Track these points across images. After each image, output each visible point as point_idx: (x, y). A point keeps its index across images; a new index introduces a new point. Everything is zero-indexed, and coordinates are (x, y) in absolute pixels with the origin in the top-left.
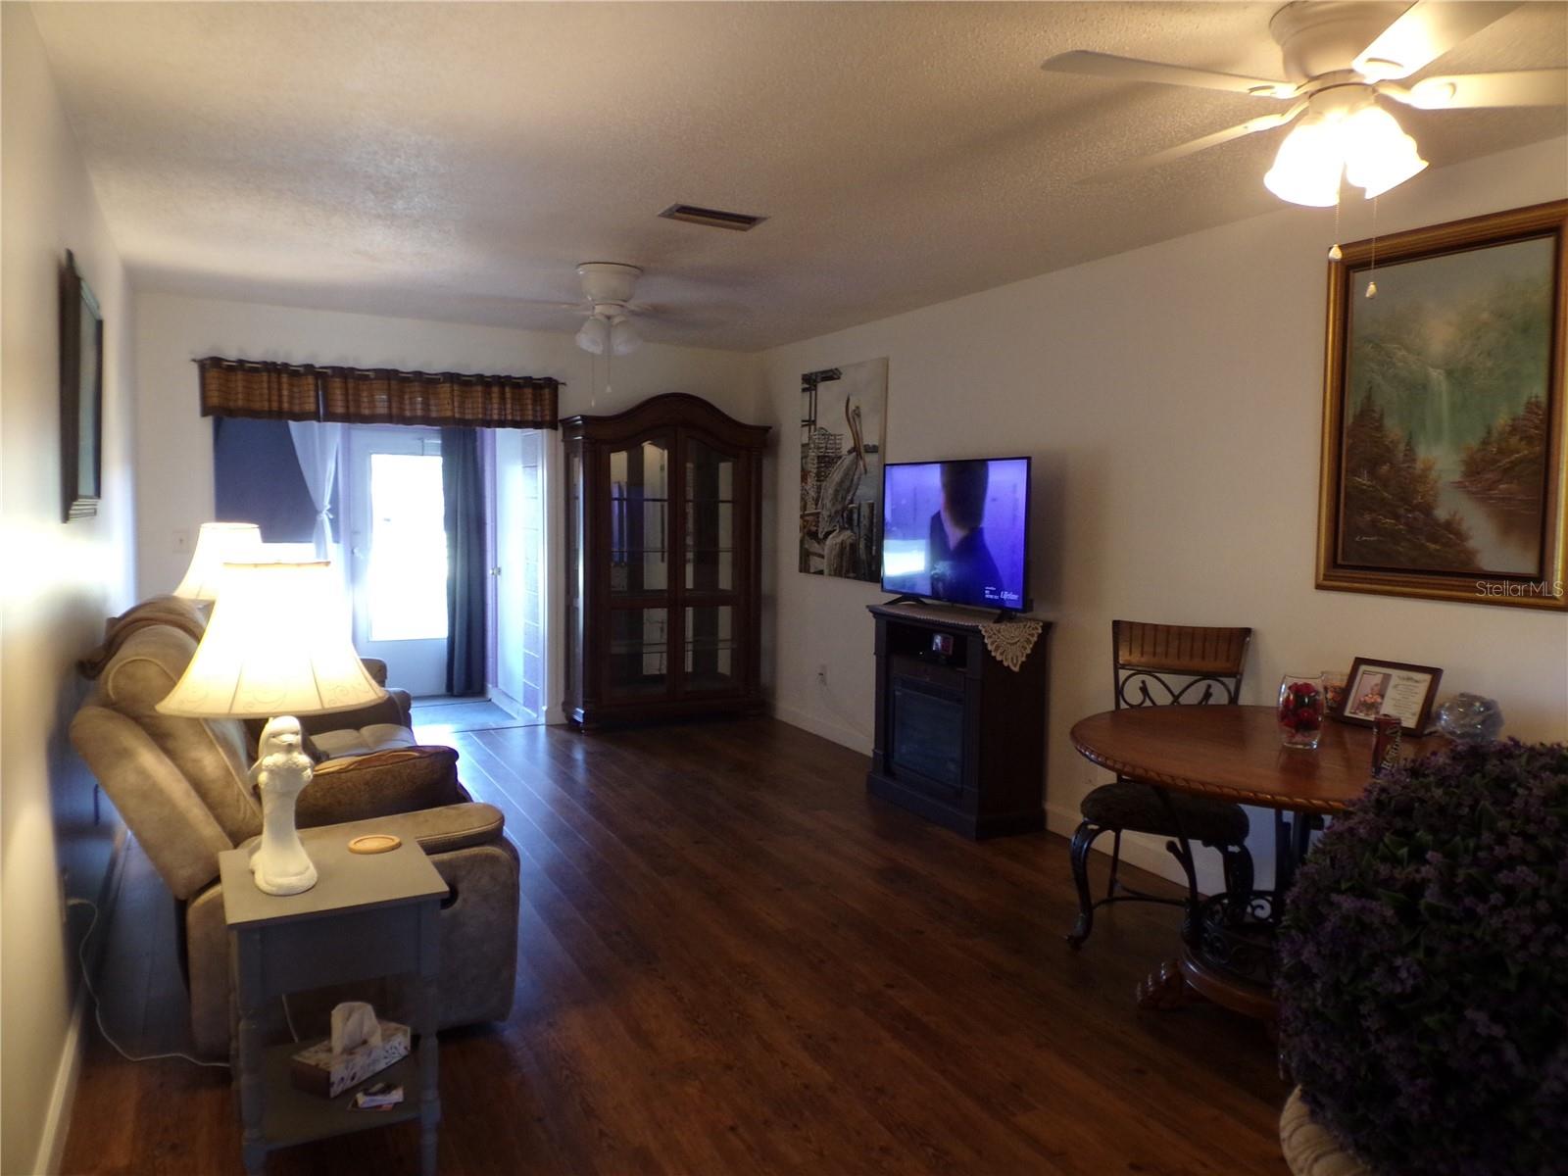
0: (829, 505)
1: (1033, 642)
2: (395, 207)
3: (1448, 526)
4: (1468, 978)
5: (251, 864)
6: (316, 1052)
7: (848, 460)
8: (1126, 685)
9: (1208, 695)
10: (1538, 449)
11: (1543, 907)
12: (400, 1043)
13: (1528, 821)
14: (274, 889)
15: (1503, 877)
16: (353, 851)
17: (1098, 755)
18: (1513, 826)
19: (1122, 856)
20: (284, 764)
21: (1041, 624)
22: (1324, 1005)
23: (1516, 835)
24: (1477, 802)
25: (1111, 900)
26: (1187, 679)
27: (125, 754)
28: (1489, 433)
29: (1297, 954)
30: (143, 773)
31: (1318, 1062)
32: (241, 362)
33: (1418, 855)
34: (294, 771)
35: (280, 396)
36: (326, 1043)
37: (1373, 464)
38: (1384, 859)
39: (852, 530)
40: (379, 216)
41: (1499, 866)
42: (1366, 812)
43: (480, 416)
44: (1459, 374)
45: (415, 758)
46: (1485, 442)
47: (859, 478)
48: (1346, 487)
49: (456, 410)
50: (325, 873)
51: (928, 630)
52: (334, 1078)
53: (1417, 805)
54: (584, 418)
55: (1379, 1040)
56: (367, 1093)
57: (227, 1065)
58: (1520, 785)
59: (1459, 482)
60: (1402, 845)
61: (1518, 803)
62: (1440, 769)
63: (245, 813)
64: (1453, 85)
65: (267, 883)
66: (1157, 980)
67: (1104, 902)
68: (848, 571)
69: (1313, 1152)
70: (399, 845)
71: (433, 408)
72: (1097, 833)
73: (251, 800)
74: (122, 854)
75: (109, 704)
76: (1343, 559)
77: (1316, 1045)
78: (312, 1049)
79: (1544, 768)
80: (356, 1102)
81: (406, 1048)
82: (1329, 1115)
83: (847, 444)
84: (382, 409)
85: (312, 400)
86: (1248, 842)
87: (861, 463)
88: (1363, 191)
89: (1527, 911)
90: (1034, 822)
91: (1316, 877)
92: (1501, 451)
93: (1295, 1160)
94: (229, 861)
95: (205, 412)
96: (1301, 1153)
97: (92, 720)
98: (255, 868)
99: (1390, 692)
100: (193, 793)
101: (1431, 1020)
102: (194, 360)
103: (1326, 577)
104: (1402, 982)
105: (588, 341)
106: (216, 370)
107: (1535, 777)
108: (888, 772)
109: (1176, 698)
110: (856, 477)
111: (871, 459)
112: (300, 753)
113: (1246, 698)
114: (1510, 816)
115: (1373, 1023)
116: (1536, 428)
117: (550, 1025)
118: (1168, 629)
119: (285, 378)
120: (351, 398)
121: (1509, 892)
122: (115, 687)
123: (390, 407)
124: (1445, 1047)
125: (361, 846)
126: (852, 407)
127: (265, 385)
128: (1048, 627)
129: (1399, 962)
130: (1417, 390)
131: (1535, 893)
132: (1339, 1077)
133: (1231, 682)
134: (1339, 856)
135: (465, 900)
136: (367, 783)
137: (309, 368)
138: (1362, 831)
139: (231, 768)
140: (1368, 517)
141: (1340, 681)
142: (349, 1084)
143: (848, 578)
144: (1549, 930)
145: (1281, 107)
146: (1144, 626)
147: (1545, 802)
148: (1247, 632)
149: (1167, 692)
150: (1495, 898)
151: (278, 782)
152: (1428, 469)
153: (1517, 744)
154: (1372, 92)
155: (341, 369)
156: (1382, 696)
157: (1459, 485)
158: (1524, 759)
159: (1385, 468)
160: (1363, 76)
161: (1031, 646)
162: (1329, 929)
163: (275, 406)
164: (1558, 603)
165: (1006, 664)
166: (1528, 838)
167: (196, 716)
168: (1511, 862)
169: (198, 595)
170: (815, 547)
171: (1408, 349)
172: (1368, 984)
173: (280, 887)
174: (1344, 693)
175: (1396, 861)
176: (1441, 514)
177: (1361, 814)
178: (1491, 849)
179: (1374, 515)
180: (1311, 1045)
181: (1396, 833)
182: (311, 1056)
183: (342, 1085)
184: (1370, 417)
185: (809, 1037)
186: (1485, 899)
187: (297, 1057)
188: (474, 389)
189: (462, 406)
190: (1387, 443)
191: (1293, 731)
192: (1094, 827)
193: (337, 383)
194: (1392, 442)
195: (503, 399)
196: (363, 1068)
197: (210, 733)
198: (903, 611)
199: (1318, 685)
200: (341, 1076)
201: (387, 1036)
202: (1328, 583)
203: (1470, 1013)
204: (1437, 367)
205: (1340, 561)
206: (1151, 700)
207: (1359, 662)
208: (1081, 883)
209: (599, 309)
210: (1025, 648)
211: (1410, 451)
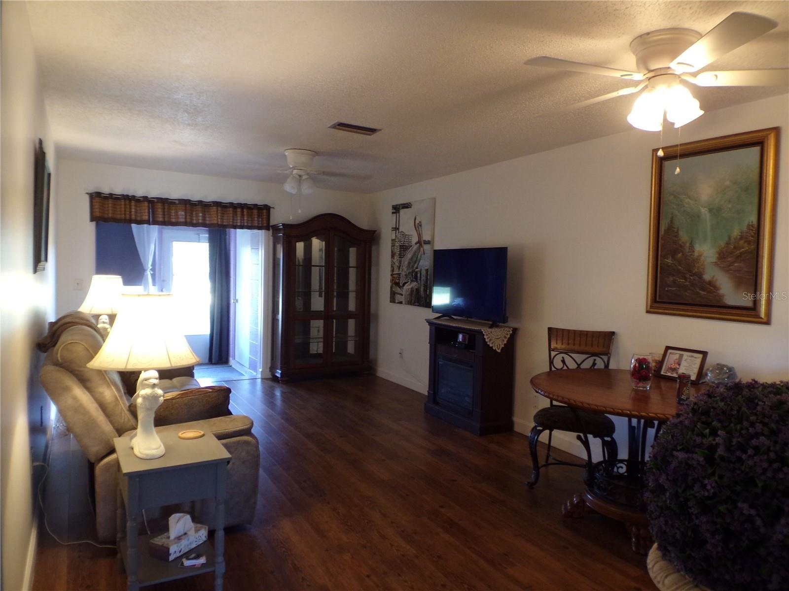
0: (405, 269)
1: (507, 338)
2: (197, 120)
3: (710, 283)
4: (738, 488)
5: (132, 444)
6: (162, 538)
7: (415, 247)
8: (555, 358)
9: (594, 364)
10: (753, 247)
11: (772, 455)
12: (203, 534)
13: (764, 416)
14: (145, 456)
15: (754, 442)
16: (181, 438)
17: (545, 392)
18: (757, 419)
19: (552, 444)
20: (151, 394)
21: (512, 329)
22: (670, 504)
23: (760, 423)
24: (740, 408)
25: (547, 465)
26: (584, 356)
27: (67, 389)
28: (730, 238)
29: (657, 480)
30: (75, 398)
31: (667, 531)
32: (111, 194)
33: (714, 433)
35: (130, 212)
36: (166, 534)
37: (674, 253)
38: (698, 435)
39: (417, 282)
40: (189, 125)
41: (752, 437)
42: (688, 414)
43: (231, 223)
44: (715, 211)
45: (210, 392)
46: (728, 243)
47: (421, 256)
48: (661, 264)
49: (219, 220)
50: (168, 449)
51: (455, 332)
52: (172, 551)
53: (712, 410)
54: (283, 225)
55: (697, 518)
56: (188, 559)
57: (115, 547)
58: (759, 400)
59: (715, 262)
60: (706, 429)
61: (759, 408)
62: (721, 394)
63: (124, 419)
64: (716, 76)
66: (572, 504)
67: (544, 466)
68: (415, 302)
69: (665, 573)
70: (203, 435)
71: (207, 219)
72: (541, 431)
73: (127, 415)
74: (50, 442)
75: (57, 364)
76: (659, 299)
77: (667, 522)
78: (159, 537)
79: (770, 392)
80: (182, 563)
81: (205, 537)
82: (673, 555)
83: (415, 239)
84: (182, 220)
85: (147, 214)
86: (615, 436)
87: (422, 249)
88: (673, 124)
89: (766, 457)
90: (508, 427)
91: (665, 444)
92: (735, 248)
93: (655, 577)
94: (119, 443)
95: (92, 219)
96: (660, 573)
97: (50, 372)
98: (133, 446)
99: (683, 363)
100: (99, 409)
101: (722, 508)
102: (87, 193)
103: (651, 307)
104: (708, 491)
105: (289, 187)
106: (97, 198)
107: (766, 397)
108: (435, 402)
109: (579, 365)
110: (419, 256)
111: (427, 247)
113: (612, 366)
114: (756, 414)
115: (695, 510)
116: (752, 236)
117: (274, 526)
118: (575, 331)
119: (133, 203)
120: (166, 213)
121: (756, 449)
122: (61, 356)
123: (186, 218)
124: (728, 520)
125: (184, 436)
126: (417, 222)
127: (123, 206)
128: (515, 330)
129: (706, 482)
130: (695, 218)
131: (769, 449)
132: (678, 536)
133: (605, 358)
134: (675, 435)
135: (233, 463)
136: (186, 405)
137: (145, 198)
138: (687, 422)
139: (118, 398)
140: (671, 279)
141: (659, 358)
142: (178, 555)
143: (415, 305)
144: (776, 465)
145: (636, 83)
146: (563, 330)
147: (771, 408)
148: (613, 333)
149: (574, 362)
150: (750, 452)
151: (147, 404)
152: (700, 256)
153: (756, 382)
154: (680, 78)
155: (161, 199)
156: (679, 365)
157: (715, 264)
158: (760, 389)
159: (680, 255)
160: (674, 70)
161: (507, 339)
162: (673, 468)
163: (128, 217)
164: (762, 320)
165: (494, 348)
166: (765, 424)
167: (99, 369)
168: (757, 435)
169: (91, 311)
170: (398, 290)
171: (690, 198)
172: (692, 492)
173: (147, 455)
174: (660, 363)
175: (703, 436)
176: (707, 277)
177: (686, 415)
178: (748, 430)
179: (674, 278)
180: (664, 522)
181: (703, 423)
182: (159, 541)
183: (175, 555)
184: (672, 230)
185: (403, 532)
186: (745, 452)
187: (152, 541)
188: (228, 210)
189: (222, 219)
190: (680, 243)
191: (638, 381)
192: (541, 428)
193: (159, 206)
194: (683, 242)
195: (243, 215)
196: (185, 546)
197: (108, 379)
198: (444, 322)
199: (650, 359)
200: (175, 551)
201: (197, 531)
202: (652, 310)
203: (740, 505)
204: (705, 207)
205: (658, 299)
206: (567, 366)
207: (668, 348)
208: (534, 456)
209: (295, 172)
210: (504, 341)
211: (692, 247)
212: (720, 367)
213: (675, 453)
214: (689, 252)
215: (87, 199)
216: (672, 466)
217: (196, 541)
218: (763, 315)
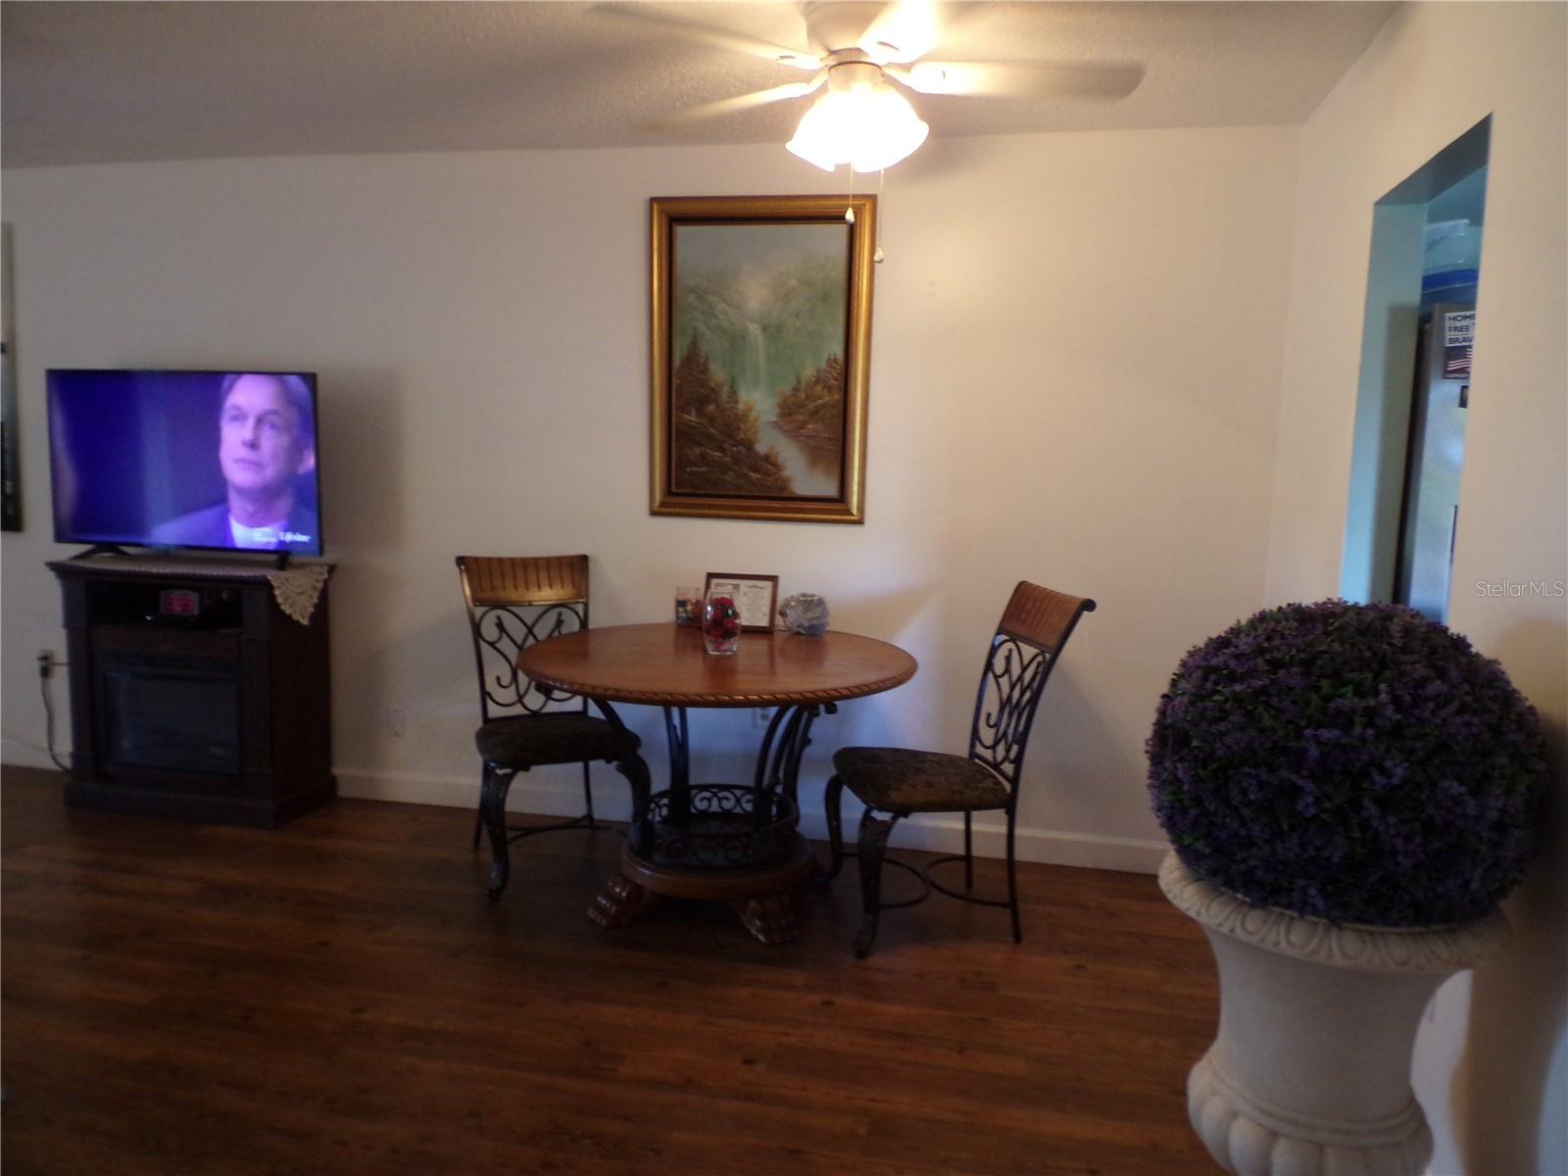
3: (767, 458)
8: (482, 623)
9: (559, 623)
10: (837, 397)
21: (326, 568)
26: (538, 610)
28: (799, 381)
37: (700, 403)
44: (773, 331)
46: (796, 390)
48: (677, 423)
59: (775, 422)
66: (615, 900)
76: (677, 486)
92: (808, 397)
99: (742, 600)
103: (661, 505)
109: (530, 629)
116: (835, 379)
128: (332, 570)
130: (737, 341)
133: (580, 608)
152: (747, 409)
157: (776, 425)
159: (711, 408)
161: (317, 594)
164: (853, 518)
165: (295, 617)
171: (726, 302)
179: (703, 449)
184: (695, 363)
190: (712, 384)
194: (717, 385)
202: (663, 510)
204: (754, 322)
205: (674, 490)
207: (711, 576)
210: (310, 597)
211: (733, 393)
214: (728, 403)
218: (855, 511)
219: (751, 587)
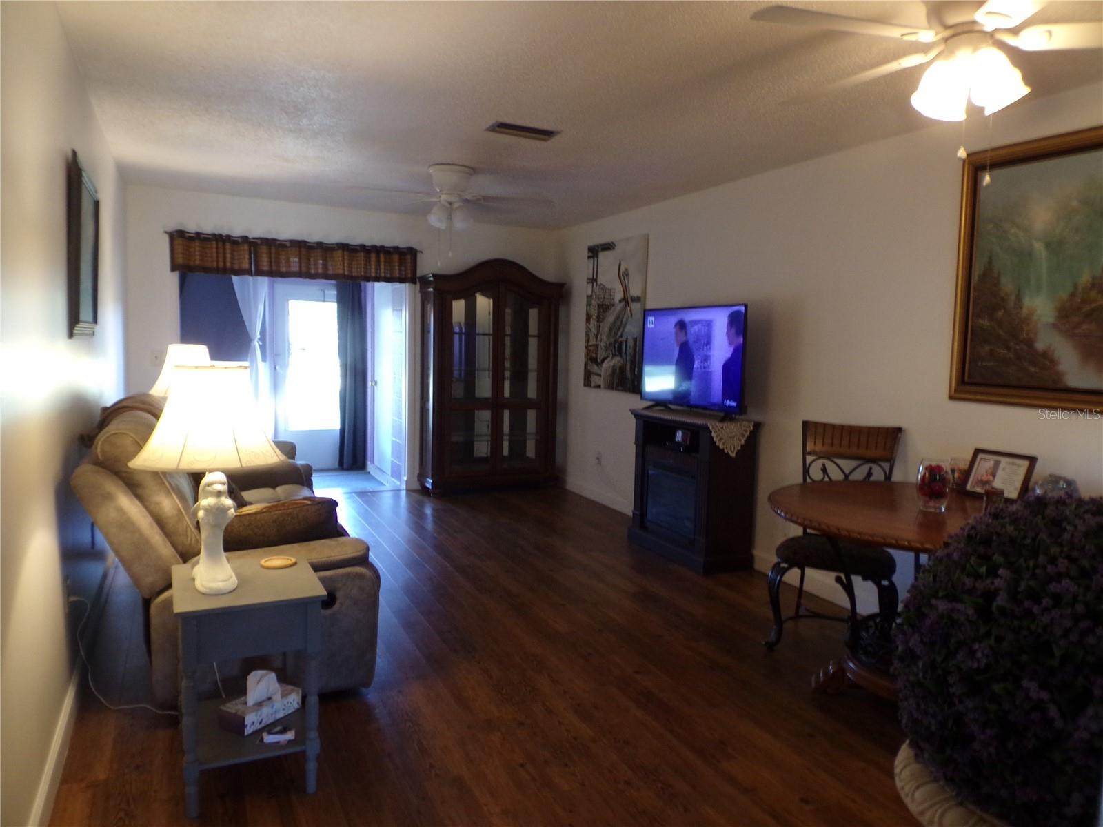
0: (605, 338)
1: (746, 436)
2: (301, 123)
3: (1045, 355)
4: (1024, 658)
5: (193, 574)
6: (236, 704)
7: (619, 307)
8: (811, 467)
9: (869, 474)
11: (1080, 608)
12: (294, 700)
13: (1072, 548)
14: (208, 590)
15: (1053, 587)
16: (262, 567)
17: (786, 513)
18: (1062, 551)
19: (805, 587)
20: (215, 505)
21: (753, 423)
22: (924, 677)
23: (1064, 558)
24: (1037, 535)
25: (797, 617)
26: (854, 463)
27: (109, 497)
28: (1075, 286)
29: (908, 643)
30: (120, 510)
31: (920, 718)
32: (198, 234)
33: (993, 572)
34: (222, 510)
35: (225, 258)
36: (243, 698)
37: (992, 310)
38: (969, 575)
39: (621, 356)
40: (291, 130)
41: (1050, 579)
42: (959, 543)
43: (362, 274)
44: (1054, 246)
45: (308, 505)
46: (1073, 295)
47: (627, 320)
48: (972, 326)
49: (346, 269)
50: (243, 582)
51: (672, 427)
52: (248, 721)
53: (995, 538)
54: (434, 276)
55: (961, 702)
56: (270, 733)
57: (176, 713)
58: (1069, 523)
59: (1053, 324)
60: (983, 566)
61: (1066, 536)
62: (1014, 514)
63: (191, 540)
64: (1050, 33)
65: (202, 586)
66: (826, 673)
67: (791, 619)
68: (617, 386)
69: (915, 783)
70: (295, 564)
71: (330, 268)
72: (786, 570)
73: (195, 531)
75: (98, 463)
76: (969, 377)
77: (918, 705)
78: (234, 702)
79: (1086, 512)
80: (262, 740)
81: (298, 704)
82: (926, 756)
83: (619, 295)
84: (295, 268)
85: (247, 261)
86: (895, 578)
87: (629, 309)
88: (982, 109)
89: (1069, 611)
90: (744, 563)
91: (922, 588)
92: (1084, 302)
93: (903, 788)
94: (179, 572)
95: (174, 268)
96: (908, 783)
97: (86, 474)
98: (195, 576)
99: (1000, 473)
100: (155, 525)
101: (997, 688)
102: (166, 232)
103: (956, 391)
104: (978, 661)
105: (436, 220)
106: (179, 238)
107: (1080, 518)
108: (643, 526)
109: (847, 476)
110: (625, 319)
111: (636, 307)
112: (226, 498)
113: (897, 477)
114: (1061, 545)
115: (957, 690)
117: (400, 692)
118: (842, 427)
119: (228, 246)
120: (273, 260)
121: (1057, 599)
122: (103, 451)
123: (300, 267)
124: (1006, 706)
125: (268, 564)
126: (622, 269)
127: (214, 250)
128: (758, 426)
129: (976, 646)
130: (1024, 257)
131: (1075, 597)
132: (934, 728)
133: (886, 466)
134: (938, 573)
135: (341, 604)
136: (275, 522)
137: (245, 239)
138: (955, 556)
139: (182, 510)
140: (987, 348)
141: (964, 465)
142: (257, 727)
143: (619, 390)
144: (1084, 624)
146: (825, 425)
147: (1086, 535)
148: (899, 430)
149: (840, 472)
150: (1046, 602)
151: (211, 518)
152: (1031, 314)
154: (991, 37)
155: (267, 240)
156: (994, 476)
157: (1054, 326)
158: (1073, 506)
159: (1000, 313)
160: (983, 26)
161: (745, 439)
162: (929, 624)
163: (221, 265)
165: (726, 451)
166: (1071, 559)
167: (155, 470)
168: (1058, 577)
170: (595, 368)
171: (1017, 226)
172: (954, 662)
173: (211, 589)
174: (967, 473)
175: (977, 576)
176: (1040, 346)
177: (956, 544)
178: (1045, 567)
179: (992, 347)
181: (980, 557)
182: (232, 707)
183: (252, 727)
184: (990, 278)
185: (579, 705)
186: (1039, 603)
187: (222, 707)
188: (358, 255)
189: (350, 267)
190: (1002, 295)
191: (927, 499)
192: (785, 565)
193: (264, 250)
194: (1006, 294)
195: (378, 261)
196: (267, 716)
197: (167, 484)
198: (656, 413)
199: (946, 466)
200: (252, 721)
201: (284, 695)
202: (958, 395)
203: (1025, 683)
204: (1039, 240)
205: (965, 380)
206: (828, 476)
207: (978, 451)
208: (775, 604)
209: (443, 197)
210: (740, 441)
211: (1019, 299)
212: (1054, 480)
213: (933, 601)
214: (1014, 309)
215: (165, 241)
216: (928, 622)
217: (284, 709)
219: (1009, 464)
